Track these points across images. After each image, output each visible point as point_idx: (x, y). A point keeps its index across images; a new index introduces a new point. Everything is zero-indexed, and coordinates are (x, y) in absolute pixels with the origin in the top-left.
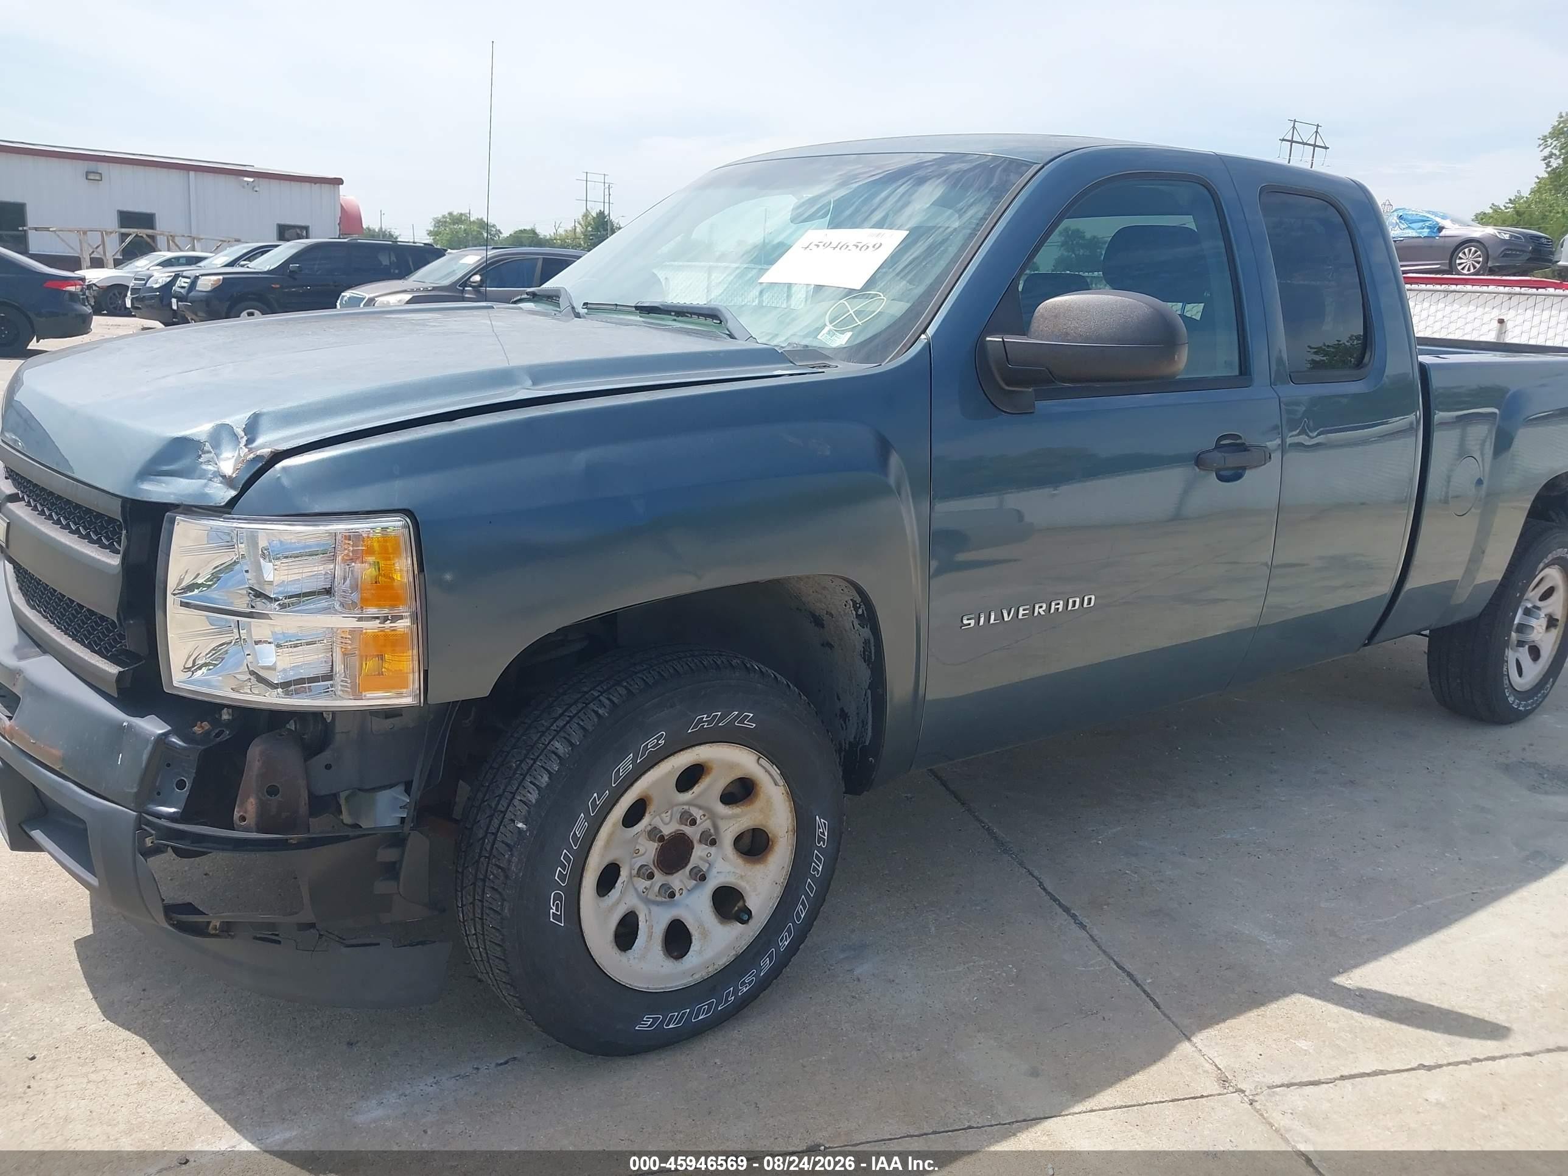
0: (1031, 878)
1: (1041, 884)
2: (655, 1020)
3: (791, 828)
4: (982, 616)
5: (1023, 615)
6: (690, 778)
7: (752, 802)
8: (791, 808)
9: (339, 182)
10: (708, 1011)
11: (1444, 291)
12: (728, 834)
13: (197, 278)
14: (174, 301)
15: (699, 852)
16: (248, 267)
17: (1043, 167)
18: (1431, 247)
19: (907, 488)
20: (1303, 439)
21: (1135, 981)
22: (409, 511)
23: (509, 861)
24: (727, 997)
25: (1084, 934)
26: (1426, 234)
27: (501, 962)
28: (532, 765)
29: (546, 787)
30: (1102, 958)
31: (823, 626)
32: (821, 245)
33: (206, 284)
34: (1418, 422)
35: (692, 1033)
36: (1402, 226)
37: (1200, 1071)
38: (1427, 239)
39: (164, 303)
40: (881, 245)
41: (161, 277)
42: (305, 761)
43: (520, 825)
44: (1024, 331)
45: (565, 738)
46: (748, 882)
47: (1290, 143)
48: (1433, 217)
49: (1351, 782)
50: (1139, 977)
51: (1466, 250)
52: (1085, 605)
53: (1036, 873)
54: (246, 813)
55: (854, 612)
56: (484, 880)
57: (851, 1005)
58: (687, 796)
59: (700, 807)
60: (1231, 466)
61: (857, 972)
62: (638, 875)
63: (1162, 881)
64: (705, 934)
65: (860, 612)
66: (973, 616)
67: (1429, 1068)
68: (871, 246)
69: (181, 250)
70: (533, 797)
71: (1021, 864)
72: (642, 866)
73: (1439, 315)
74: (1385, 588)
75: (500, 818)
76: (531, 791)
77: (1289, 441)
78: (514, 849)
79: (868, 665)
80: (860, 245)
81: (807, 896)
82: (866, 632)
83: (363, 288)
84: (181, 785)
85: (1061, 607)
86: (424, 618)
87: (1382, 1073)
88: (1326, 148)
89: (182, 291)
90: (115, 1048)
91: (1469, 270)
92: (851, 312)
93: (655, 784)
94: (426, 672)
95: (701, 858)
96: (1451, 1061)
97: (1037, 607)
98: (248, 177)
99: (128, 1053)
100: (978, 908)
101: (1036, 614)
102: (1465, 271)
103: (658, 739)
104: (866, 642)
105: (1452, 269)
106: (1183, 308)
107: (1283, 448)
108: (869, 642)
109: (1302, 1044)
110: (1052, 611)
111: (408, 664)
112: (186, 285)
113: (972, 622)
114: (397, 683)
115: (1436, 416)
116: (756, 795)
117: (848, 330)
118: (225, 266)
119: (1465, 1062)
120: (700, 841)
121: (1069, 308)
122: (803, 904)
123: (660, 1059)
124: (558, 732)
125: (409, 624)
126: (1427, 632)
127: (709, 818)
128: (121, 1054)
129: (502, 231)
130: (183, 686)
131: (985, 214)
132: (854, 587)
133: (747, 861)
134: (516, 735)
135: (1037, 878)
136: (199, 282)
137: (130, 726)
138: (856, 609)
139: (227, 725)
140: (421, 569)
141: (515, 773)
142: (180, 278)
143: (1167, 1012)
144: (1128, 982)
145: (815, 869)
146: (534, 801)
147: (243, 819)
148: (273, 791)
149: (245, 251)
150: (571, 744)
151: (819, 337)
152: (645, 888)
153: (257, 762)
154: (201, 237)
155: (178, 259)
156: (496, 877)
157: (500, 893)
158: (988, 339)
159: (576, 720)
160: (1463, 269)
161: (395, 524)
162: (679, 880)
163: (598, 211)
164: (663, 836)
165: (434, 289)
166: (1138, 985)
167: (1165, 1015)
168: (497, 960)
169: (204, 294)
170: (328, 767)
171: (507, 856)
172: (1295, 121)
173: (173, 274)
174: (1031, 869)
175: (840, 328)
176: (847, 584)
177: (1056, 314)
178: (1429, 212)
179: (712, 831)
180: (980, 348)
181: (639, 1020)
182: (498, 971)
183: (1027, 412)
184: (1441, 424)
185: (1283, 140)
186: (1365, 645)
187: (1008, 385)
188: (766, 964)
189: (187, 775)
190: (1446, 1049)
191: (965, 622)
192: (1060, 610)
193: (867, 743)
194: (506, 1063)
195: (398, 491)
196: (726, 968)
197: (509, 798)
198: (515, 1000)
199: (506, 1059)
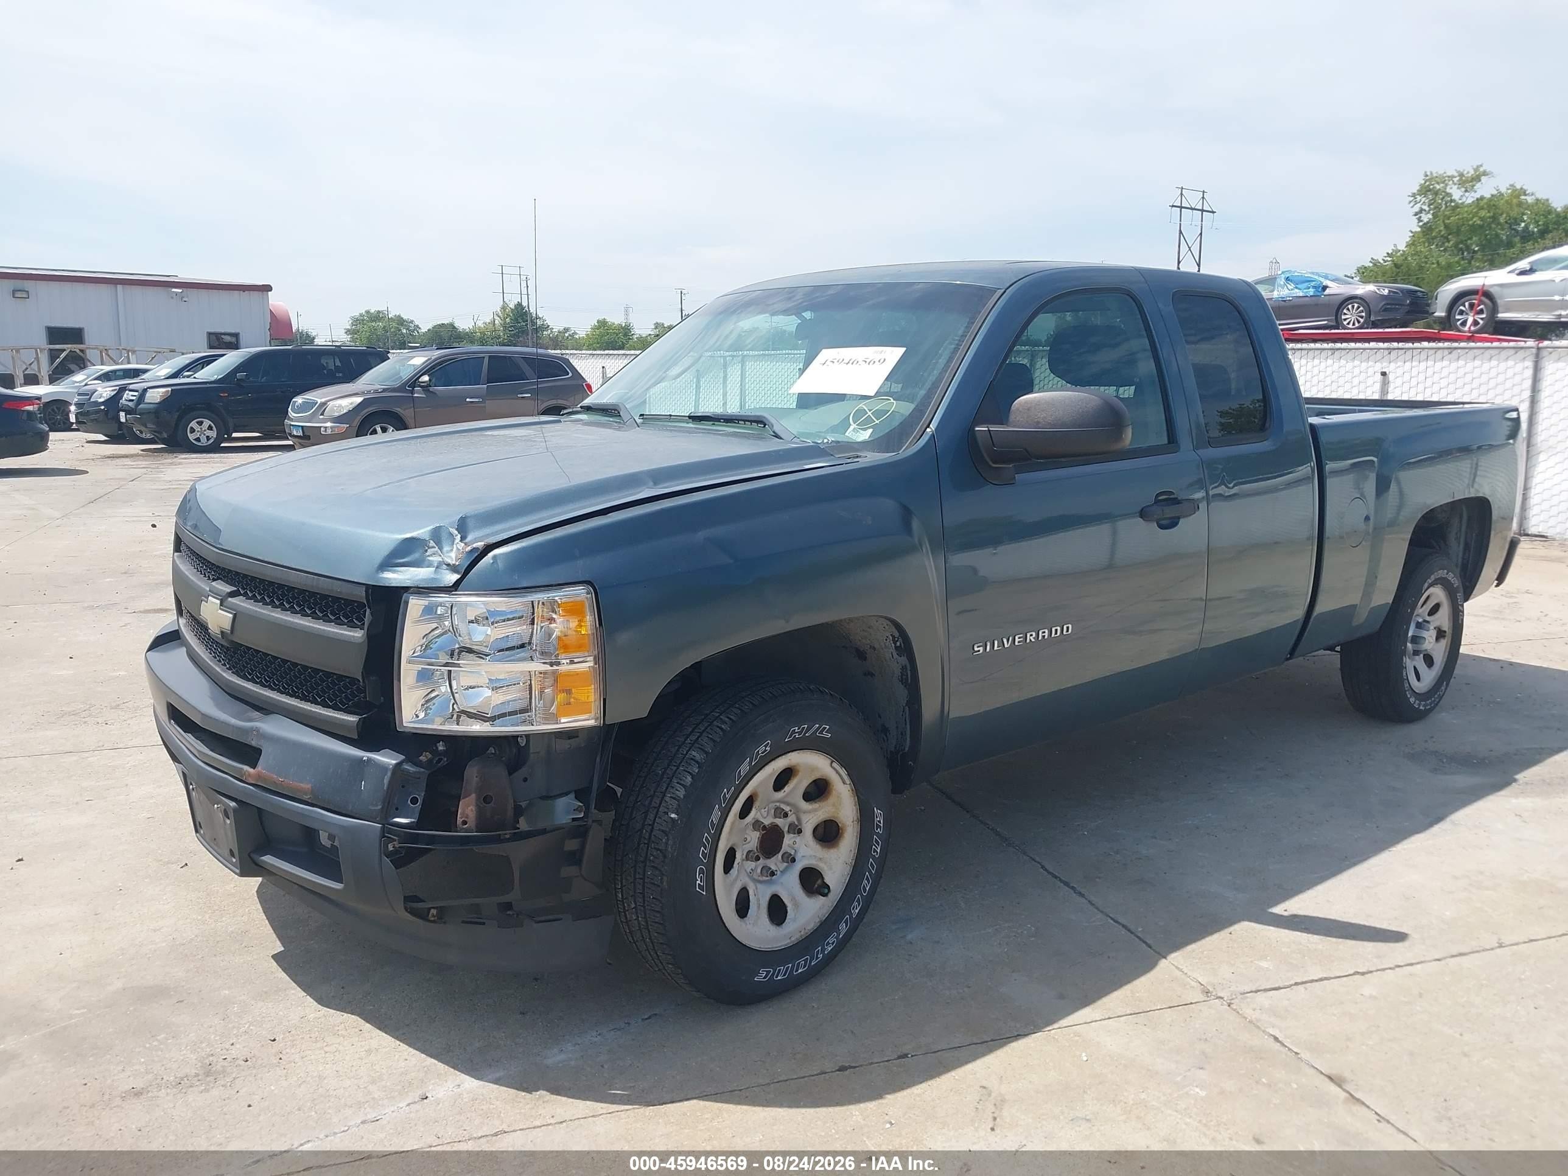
0: (1033, 863)
1: (1043, 867)
2: (768, 972)
3: (855, 818)
4: (988, 644)
5: (1019, 642)
6: (783, 779)
7: (827, 798)
8: (855, 803)
9: (268, 288)
10: (805, 967)
11: (1331, 349)
12: (809, 824)
13: (145, 390)
14: (122, 414)
15: (788, 840)
16: (195, 378)
17: (1005, 292)
18: (1317, 305)
19: (927, 545)
20: (1222, 489)
21: (1129, 930)
22: (590, 582)
23: (667, 843)
24: (817, 955)
25: (1083, 900)
26: (1312, 294)
27: (660, 926)
28: (676, 770)
29: (690, 785)
30: (1100, 916)
31: (865, 659)
32: (835, 361)
33: (155, 396)
34: (1313, 471)
35: (793, 985)
36: (1290, 287)
37: (1188, 987)
38: (1313, 298)
39: (109, 417)
40: (885, 360)
41: (104, 391)
42: (510, 774)
43: (673, 816)
44: (1003, 420)
45: (699, 748)
46: (825, 863)
47: (1179, 209)
48: (1316, 277)
49: (1287, 775)
50: (1132, 927)
51: (1350, 306)
52: (1065, 633)
53: (1037, 859)
54: (467, 818)
55: (893, 645)
56: (644, 862)
57: (909, 961)
58: (780, 795)
59: (788, 804)
60: (1168, 516)
61: (909, 937)
62: (747, 858)
63: (1140, 859)
64: (796, 905)
65: (898, 644)
66: (981, 644)
67: (1363, 974)
68: (877, 363)
69: (117, 364)
70: (681, 793)
71: (1025, 853)
72: (749, 852)
73: (1329, 370)
74: (1299, 613)
75: (655, 812)
76: (679, 789)
77: (1211, 493)
78: (670, 835)
79: (905, 686)
80: (868, 361)
81: (870, 872)
82: (903, 660)
83: (314, 393)
84: (414, 801)
85: (1046, 635)
86: (602, 660)
87: (1326, 979)
88: (1213, 212)
89: (130, 404)
90: (337, 1028)
91: (1354, 324)
92: (870, 413)
93: (761, 783)
94: (605, 700)
95: (789, 846)
96: (1379, 968)
97: (1028, 635)
98: (176, 288)
99: (349, 1031)
100: (996, 887)
101: (1028, 641)
102: (1350, 326)
103: (766, 746)
104: (904, 668)
105: (1338, 325)
106: (1117, 391)
107: (1208, 499)
108: (906, 669)
109: (1264, 964)
110: (1040, 638)
111: (590, 694)
112: (134, 398)
113: (981, 649)
114: (583, 708)
115: (1327, 466)
116: (829, 793)
117: (869, 428)
118: (167, 378)
119: (1390, 968)
120: (789, 832)
121: (1038, 403)
122: (867, 879)
123: (770, 1007)
124: (693, 744)
125: (592, 665)
126: (1338, 648)
127: (794, 813)
128: (343, 1032)
129: (420, 326)
130: (412, 725)
131: (964, 332)
132: (894, 625)
133: (823, 846)
134: (655, 750)
135: (1039, 863)
136: (148, 395)
137: (369, 760)
138: (895, 643)
139: (444, 753)
140: (600, 624)
141: (661, 779)
142: (127, 392)
143: (1158, 950)
144: (1124, 931)
145: (875, 851)
146: (682, 797)
147: (465, 823)
148: (487, 800)
149: (188, 362)
150: (706, 753)
151: (847, 434)
152: (752, 870)
153: (475, 779)
154: (136, 349)
155: (114, 371)
156: (655, 857)
157: (660, 871)
158: (977, 429)
159: (705, 734)
160: (1348, 324)
161: (580, 593)
162: (774, 863)
163: (516, 303)
164: (764, 826)
165: (384, 390)
166: (1132, 933)
167: (1156, 952)
168: (657, 925)
169: (154, 405)
170: (525, 780)
171: (664, 840)
172: (1182, 188)
173: (118, 388)
174: (1033, 857)
175: (863, 426)
176: (889, 623)
177: (1029, 407)
178: (1313, 273)
179: (796, 823)
180: (970, 434)
181: (757, 974)
182: (656, 934)
183: (1011, 483)
184: (1331, 472)
185: (1173, 206)
186: (1288, 659)
187: (994, 463)
188: (843, 928)
189: (417, 793)
190: (1375, 960)
191: (976, 649)
192: (1046, 637)
193: (907, 749)
194: (649, 1018)
195: (582, 567)
196: (815, 932)
197: (661, 796)
198: (669, 957)
199: (650, 1014)
